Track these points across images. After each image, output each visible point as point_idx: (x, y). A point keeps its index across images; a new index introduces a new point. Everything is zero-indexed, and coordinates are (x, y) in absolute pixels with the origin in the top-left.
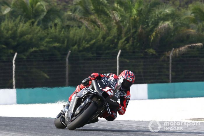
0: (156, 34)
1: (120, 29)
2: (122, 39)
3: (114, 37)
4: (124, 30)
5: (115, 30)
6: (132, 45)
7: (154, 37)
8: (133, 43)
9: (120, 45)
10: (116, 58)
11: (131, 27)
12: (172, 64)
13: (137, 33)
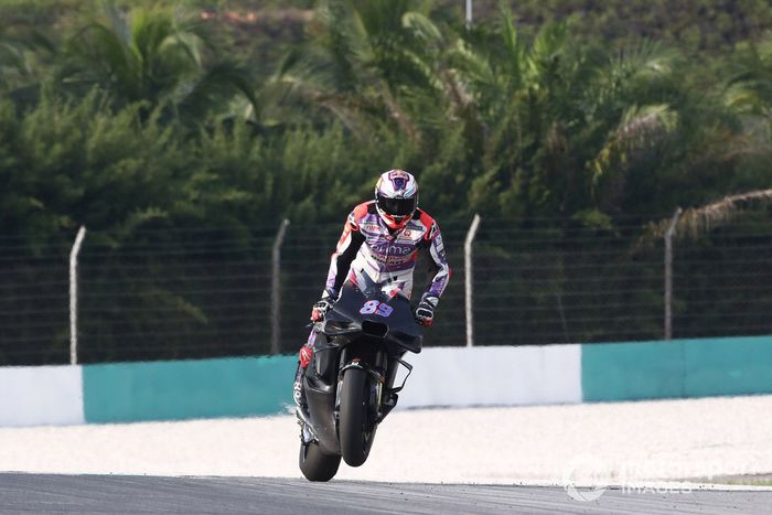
0: (614, 157)
1: (474, 136)
2: (481, 172)
3: (455, 166)
4: (493, 140)
5: (454, 142)
6: (523, 197)
7: (603, 166)
8: (525, 187)
9: (475, 196)
10: (463, 247)
11: (519, 129)
12: (675, 268)
13: (540, 152)
